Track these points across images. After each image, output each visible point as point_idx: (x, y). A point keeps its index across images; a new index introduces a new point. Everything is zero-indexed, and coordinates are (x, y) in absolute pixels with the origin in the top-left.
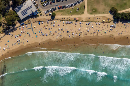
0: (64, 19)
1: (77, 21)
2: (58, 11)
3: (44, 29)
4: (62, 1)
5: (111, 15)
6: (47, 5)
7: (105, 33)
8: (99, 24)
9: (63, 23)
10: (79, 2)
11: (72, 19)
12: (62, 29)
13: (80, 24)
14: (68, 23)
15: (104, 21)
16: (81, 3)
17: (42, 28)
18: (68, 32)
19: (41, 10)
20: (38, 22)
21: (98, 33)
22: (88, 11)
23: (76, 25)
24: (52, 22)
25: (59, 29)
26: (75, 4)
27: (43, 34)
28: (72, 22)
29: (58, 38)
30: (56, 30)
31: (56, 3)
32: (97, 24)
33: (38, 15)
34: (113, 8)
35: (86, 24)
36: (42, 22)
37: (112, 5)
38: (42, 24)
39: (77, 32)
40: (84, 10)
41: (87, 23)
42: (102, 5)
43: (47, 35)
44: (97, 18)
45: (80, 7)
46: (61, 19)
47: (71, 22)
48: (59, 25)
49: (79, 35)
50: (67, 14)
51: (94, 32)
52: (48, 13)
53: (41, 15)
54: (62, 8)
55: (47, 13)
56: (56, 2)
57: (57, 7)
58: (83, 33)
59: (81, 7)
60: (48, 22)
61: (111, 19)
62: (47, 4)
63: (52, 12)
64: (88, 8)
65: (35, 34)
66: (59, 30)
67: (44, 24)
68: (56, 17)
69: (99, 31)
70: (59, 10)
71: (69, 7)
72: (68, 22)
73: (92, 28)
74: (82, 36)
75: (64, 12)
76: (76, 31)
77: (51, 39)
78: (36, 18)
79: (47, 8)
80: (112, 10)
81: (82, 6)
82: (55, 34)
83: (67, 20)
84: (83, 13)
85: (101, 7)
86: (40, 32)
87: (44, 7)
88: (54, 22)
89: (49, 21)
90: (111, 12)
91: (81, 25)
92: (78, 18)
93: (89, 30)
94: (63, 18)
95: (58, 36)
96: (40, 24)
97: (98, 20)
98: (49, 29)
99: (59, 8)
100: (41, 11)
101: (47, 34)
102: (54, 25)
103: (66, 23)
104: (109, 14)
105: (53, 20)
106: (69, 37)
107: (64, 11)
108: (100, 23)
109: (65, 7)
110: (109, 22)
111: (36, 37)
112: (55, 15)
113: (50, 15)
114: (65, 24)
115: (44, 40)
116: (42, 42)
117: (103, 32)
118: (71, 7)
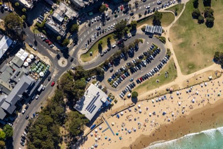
0: (151, 96)
1: (171, 92)
2: (139, 87)
3: (127, 123)
4: (140, 69)
5: (217, 64)
6: (119, 84)
7: (219, 95)
8: (206, 86)
9: (153, 103)
10: (164, 62)
11: (163, 91)
12: (154, 114)
13: (178, 95)
14: (160, 101)
15: (210, 77)
16: (167, 62)
17: (125, 122)
18: (164, 114)
19: (113, 93)
20: (115, 114)
21: (208, 100)
22: (182, 71)
23: (172, 98)
24: (136, 106)
25: (150, 114)
26: (160, 67)
27: (130, 131)
28: (165, 97)
29: (153, 129)
30: (147, 116)
31: (131, 76)
32: (202, 87)
33: (111, 103)
34: (217, 53)
35: (187, 92)
36: (122, 113)
37: (214, 49)
38: (122, 115)
39: (177, 109)
40: (176, 71)
41: (188, 90)
42: (199, 54)
43: (135, 131)
44: (199, 76)
45: (168, 68)
46: (148, 98)
47: (163, 96)
48: (147, 109)
49: (183, 113)
50: (154, 87)
51: (201, 100)
52: (126, 96)
53: (116, 103)
54: (142, 79)
55: (124, 96)
56: (131, 74)
57: (135, 81)
58: (187, 108)
59: (170, 68)
60: (130, 109)
61: (219, 72)
62: (119, 82)
63: (131, 91)
64: (180, 66)
65: (117, 135)
66: (150, 116)
67: (125, 115)
68: (139, 98)
69: (208, 95)
70: (139, 84)
71: (153, 75)
72: (160, 99)
73: (197, 94)
74: (187, 113)
75: (148, 84)
76: (175, 109)
77: (143, 135)
78: (109, 109)
79: (121, 88)
80: (217, 56)
81: (171, 66)
82: (146, 124)
83: (157, 96)
84: (176, 76)
85: (199, 58)
86: (124, 129)
87: (116, 87)
88: (139, 106)
89: (130, 107)
90: (216, 60)
91: (180, 96)
92: (172, 87)
93: (193, 100)
94: (149, 96)
95: (151, 125)
96: (119, 118)
97: (202, 79)
98: (135, 120)
99: (138, 82)
100: (114, 97)
101: (135, 129)
102: (140, 110)
103: (157, 101)
104: (215, 65)
105: (135, 104)
106: (169, 121)
107: (148, 83)
108: (206, 84)
109: (146, 77)
110: (218, 77)
111: (121, 139)
112: (137, 95)
113: (129, 97)
114: (155, 103)
115: (133, 140)
116: (131, 143)
117: (215, 96)
118: (155, 74)
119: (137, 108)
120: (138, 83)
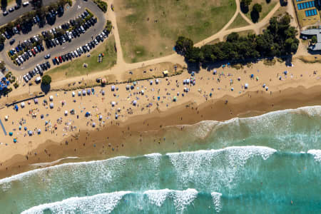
0: (72, 86)
1: (103, 85)
2: (55, 70)
3: (29, 120)
4: (61, 44)
5: (179, 55)
6: (25, 60)
7: (174, 100)
8: (157, 83)
9: (73, 96)
10: (99, 39)
11: (91, 81)
12: (72, 112)
13: (113, 90)
14: (84, 95)
15: (166, 72)
16: (105, 40)
17: (25, 118)
18: (87, 115)
19: (15, 73)
20: (13, 104)
21: (158, 105)
22: (125, 56)
23: (103, 94)
24: (46, 98)
25: (66, 112)
26: (92, 45)
27: (30, 132)
28: (93, 90)
29: (68, 134)
30: (60, 115)
31: (46, 52)
32: (151, 84)
33: (8, 87)
34: (181, 38)
35: (128, 89)
36: (23, 104)
37: (177, 32)
38: (23, 107)
39: (108, 111)
40: (116, 55)
41: (129, 85)
42: (154, 35)
43: (39, 133)
44: (149, 68)
45: (104, 49)
46: (67, 88)
47: (90, 89)
48: (63, 104)
49: (116, 118)
50: (79, 73)
51: (148, 103)
52: (33, 80)
53: (16, 88)
54: (62, 59)
55: (30, 79)
56: (45, 49)
57: (50, 61)
58: (123, 112)
59: (107, 50)
60: (36, 100)
61: (180, 66)
62: (26, 58)
63: (41, 74)
64: (123, 48)
65: (11, 135)
66: (66, 115)
67: (28, 108)
68: (53, 85)
69: (159, 98)
70: (56, 66)
71: (80, 55)
72: (85, 91)
73: (143, 94)
74: (123, 119)
75: (70, 68)
76: (106, 110)
77: (50, 141)
78: (4, 95)
79: (27, 67)
80: (180, 43)
81: (109, 47)
82: (58, 126)
83: (81, 88)
84: (114, 63)
85: (153, 41)
86: (23, 129)
87: (19, 65)
88: (51, 97)
89: (37, 97)
90: (178, 49)
91: (115, 92)
92: (105, 77)
93: (135, 101)
94: (69, 85)
95: (66, 129)
96: (17, 110)
97: (153, 73)
98: (42, 117)
99: (55, 62)
100: (14, 78)
101: (39, 130)
102: (52, 104)
103: (79, 95)
104: (175, 55)
105: (46, 93)
106: (94, 126)
107: (70, 66)
108: (157, 80)
109: (69, 57)
110: (178, 74)
111: (15, 142)
112: (51, 81)
113: (37, 82)
114: (77, 98)
115: (35, 146)
116: (31, 150)
117: (168, 100)
118: (83, 55)
119: (48, 100)
120: (55, 64)
